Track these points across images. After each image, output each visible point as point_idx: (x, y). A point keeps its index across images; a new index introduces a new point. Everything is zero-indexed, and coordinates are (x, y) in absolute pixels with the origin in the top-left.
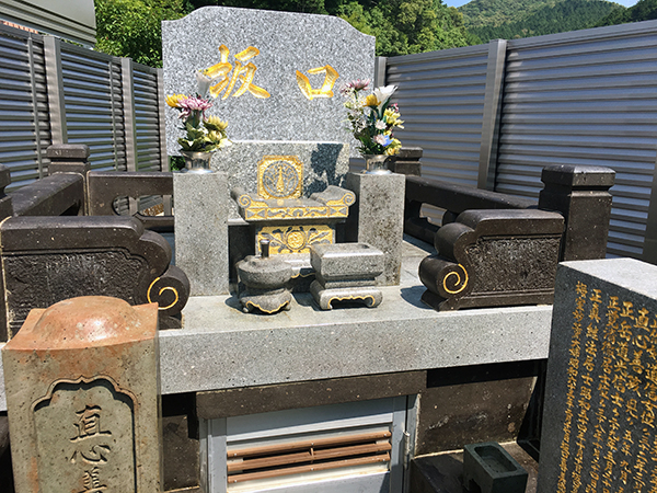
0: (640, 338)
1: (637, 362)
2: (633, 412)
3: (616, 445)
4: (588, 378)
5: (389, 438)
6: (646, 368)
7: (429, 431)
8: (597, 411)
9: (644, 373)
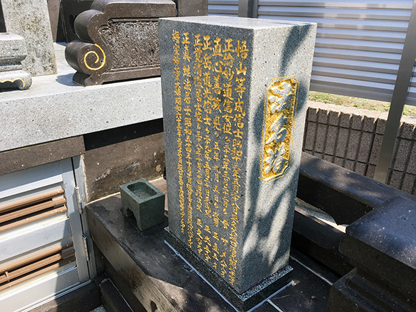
0: (217, 64)
1: (217, 85)
2: (218, 126)
3: (210, 156)
4: (188, 110)
5: (63, 193)
6: (223, 88)
7: (96, 183)
8: (196, 134)
9: (222, 92)
